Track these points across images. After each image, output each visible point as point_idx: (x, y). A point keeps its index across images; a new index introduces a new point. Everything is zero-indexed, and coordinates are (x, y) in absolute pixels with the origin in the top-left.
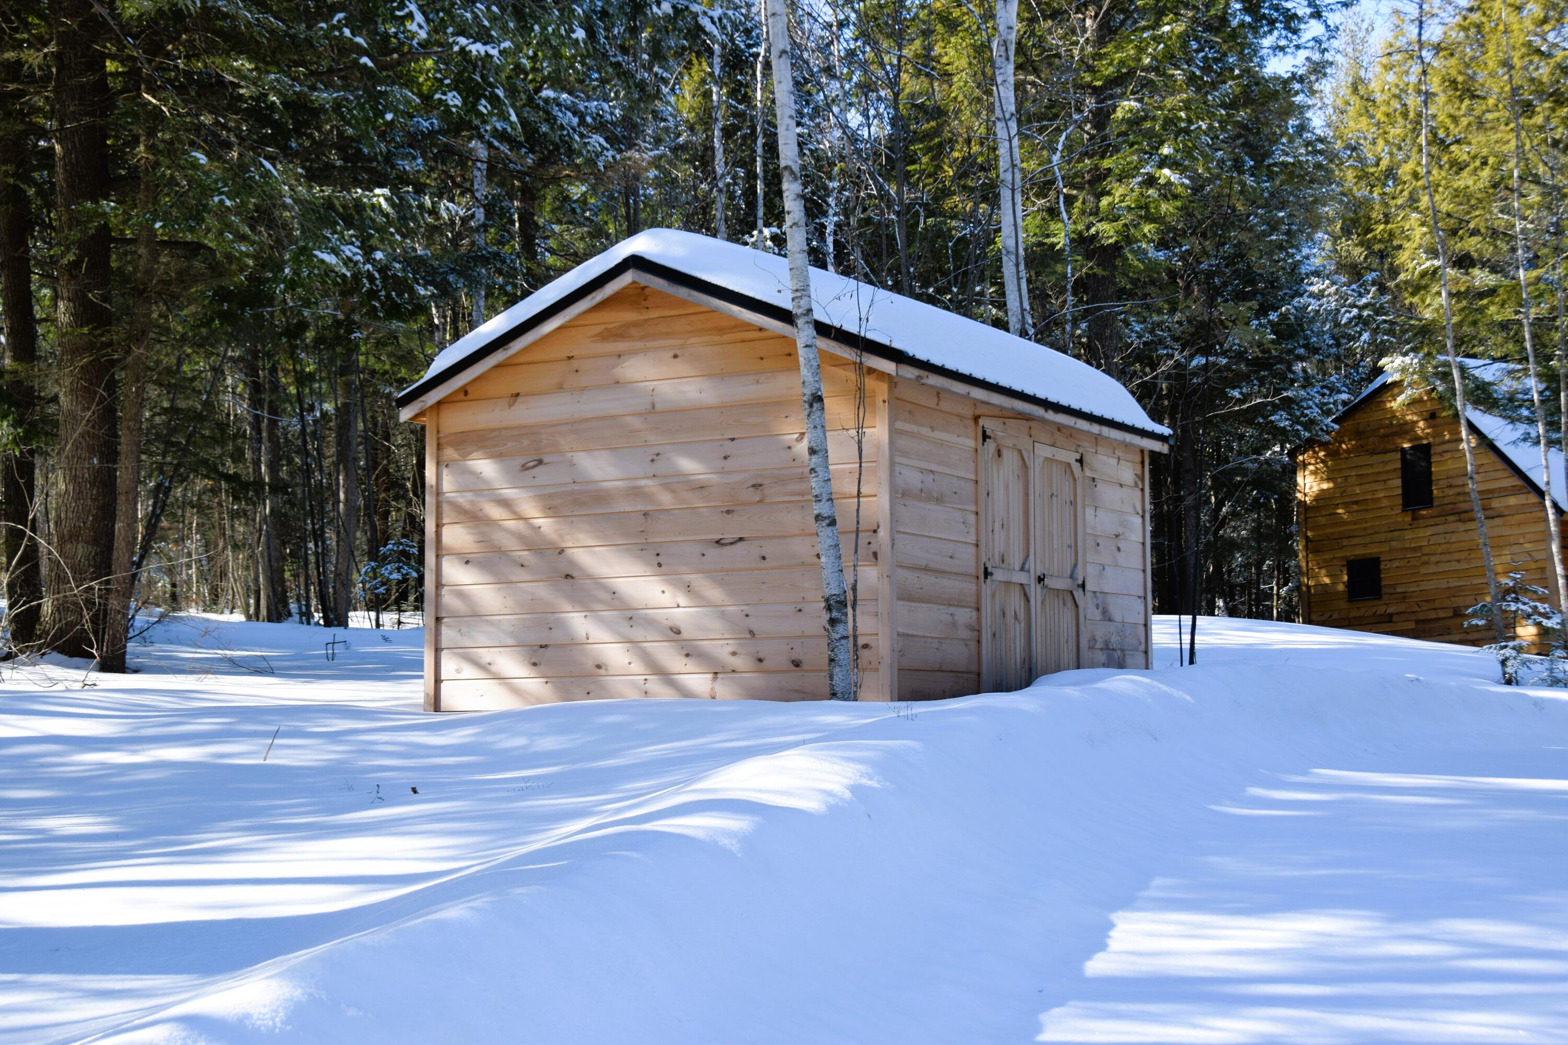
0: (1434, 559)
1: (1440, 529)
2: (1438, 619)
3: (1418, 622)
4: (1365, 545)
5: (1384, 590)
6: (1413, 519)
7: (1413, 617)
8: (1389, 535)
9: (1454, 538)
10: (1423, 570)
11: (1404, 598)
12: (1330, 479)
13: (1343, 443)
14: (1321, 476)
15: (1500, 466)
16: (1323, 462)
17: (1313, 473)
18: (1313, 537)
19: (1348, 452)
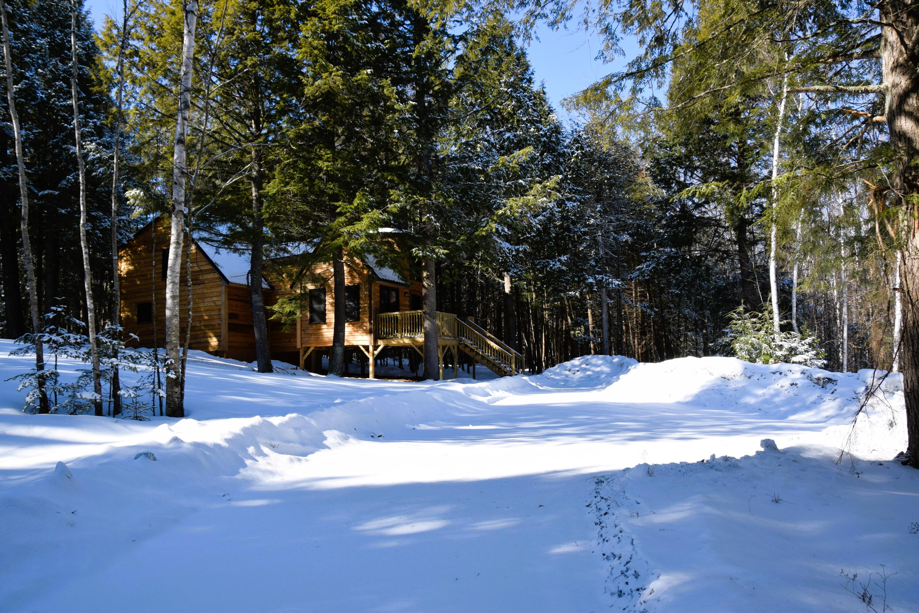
4: (145, 296)
11: (161, 323)
12: (132, 264)
13: (139, 246)
14: (128, 263)
15: (204, 259)
16: (129, 255)
17: (125, 261)
18: (124, 292)
19: (141, 251)
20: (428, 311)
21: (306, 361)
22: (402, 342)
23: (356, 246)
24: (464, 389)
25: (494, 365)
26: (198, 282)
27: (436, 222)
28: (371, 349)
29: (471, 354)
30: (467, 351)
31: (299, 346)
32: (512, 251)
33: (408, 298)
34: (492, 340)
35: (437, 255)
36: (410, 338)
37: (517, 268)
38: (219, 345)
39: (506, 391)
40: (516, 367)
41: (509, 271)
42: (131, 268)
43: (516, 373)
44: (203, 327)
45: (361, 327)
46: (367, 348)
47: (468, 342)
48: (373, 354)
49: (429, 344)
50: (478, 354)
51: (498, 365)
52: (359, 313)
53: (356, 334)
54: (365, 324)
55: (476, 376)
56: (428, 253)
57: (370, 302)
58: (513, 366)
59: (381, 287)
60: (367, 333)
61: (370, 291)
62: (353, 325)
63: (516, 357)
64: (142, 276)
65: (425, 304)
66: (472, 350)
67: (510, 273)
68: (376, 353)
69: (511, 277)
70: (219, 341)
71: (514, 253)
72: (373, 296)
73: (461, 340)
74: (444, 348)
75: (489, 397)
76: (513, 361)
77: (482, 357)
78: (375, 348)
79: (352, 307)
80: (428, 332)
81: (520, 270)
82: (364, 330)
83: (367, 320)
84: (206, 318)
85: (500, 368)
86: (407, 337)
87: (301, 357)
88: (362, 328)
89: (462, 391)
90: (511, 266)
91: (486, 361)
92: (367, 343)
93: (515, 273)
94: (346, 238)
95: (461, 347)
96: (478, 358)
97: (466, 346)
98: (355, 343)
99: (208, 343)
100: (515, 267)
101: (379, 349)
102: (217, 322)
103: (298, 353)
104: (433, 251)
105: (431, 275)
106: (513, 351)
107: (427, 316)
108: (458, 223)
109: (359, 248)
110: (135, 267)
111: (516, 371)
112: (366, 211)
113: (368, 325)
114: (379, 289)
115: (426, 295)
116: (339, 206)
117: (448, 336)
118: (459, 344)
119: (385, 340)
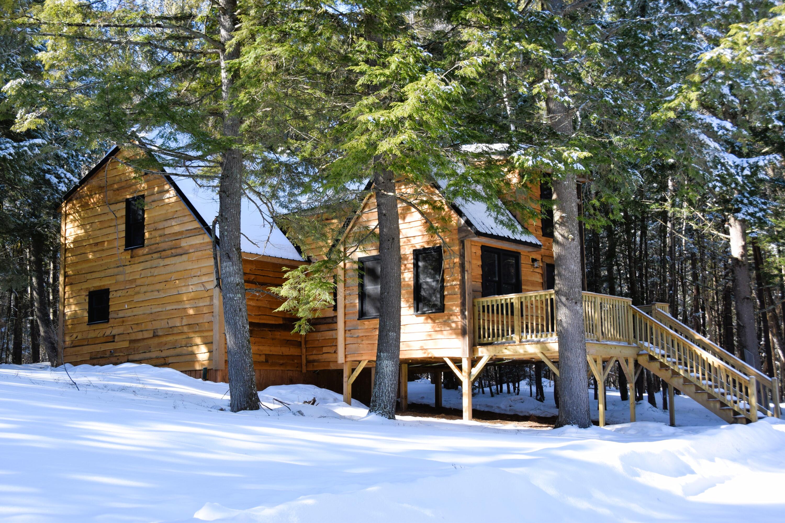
0: (143, 289)
1: (148, 264)
2: (144, 339)
3: (131, 341)
4: (101, 278)
5: (111, 316)
6: (131, 257)
7: (128, 338)
8: (116, 270)
9: (156, 272)
10: (136, 299)
11: (123, 322)
12: (82, 226)
13: (91, 196)
14: (77, 223)
15: (188, 211)
16: (78, 212)
17: (71, 221)
18: (70, 273)
19: (94, 203)
20: (565, 289)
21: (354, 385)
22: (521, 351)
23: (391, 150)
24: (623, 459)
25: (711, 396)
26: (179, 251)
27: (562, 95)
28: (465, 364)
29: (663, 375)
30: (654, 368)
31: (341, 359)
32: (743, 169)
33: (539, 271)
34: (705, 347)
35: (566, 164)
36: (538, 342)
37: (756, 206)
38: (210, 359)
39: (734, 460)
40: (759, 401)
41: (738, 210)
42: (81, 232)
43: (760, 414)
44: (186, 329)
45: (446, 323)
46: (457, 362)
47: (657, 352)
48: (470, 374)
49: (568, 354)
50: (675, 374)
51: (720, 398)
52: (443, 297)
53: (439, 336)
54: (455, 318)
55: (677, 417)
56: (546, 161)
57: (463, 277)
58: (754, 400)
59: (484, 248)
60: (457, 334)
61: (462, 256)
62: (433, 320)
63: (758, 383)
64: (96, 244)
65: (560, 275)
66: (663, 365)
67: (740, 216)
68: (476, 371)
69: (743, 222)
70: (210, 352)
71: (747, 172)
72: (467, 266)
73: (640, 348)
74: (605, 362)
75: (689, 479)
76: (752, 390)
77: (686, 380)
78: (473, 363)
79: (431, 287)
80: (566, 330)
81: (761, 210)
82: (452, 329)
83: (457, 310)
84: (191, 312)
85: (723, 404)
86: (533, 342)
87: (345, 379)
88: (449, 326)
89: (618, 466)
90: (742, 202)
91: (693, 389)
92: (457, 354)
93: (752, 215)
94: (373, 137)
95: (643, 361)
96: (676, 383)
97: (652, 358)
98: (437, 354)
99: (193, 354)
100: (751, 203)
101: (480, 365)
102: (207, 318)
103: (340, 372)
104: (558, 157)
105: (568, 217)
106: (753, 370)
107: (564, 299)
108: (615, 100)
109: (398, 153)
110: (86, 232)
111: (760, 410)
112: (414, 79)
113: (458, 319)
114: (479, 252)
115: (559, 257)
116: (362, 73)
117: (613, 339)
118: (638, 355)
119: (490, 348)
